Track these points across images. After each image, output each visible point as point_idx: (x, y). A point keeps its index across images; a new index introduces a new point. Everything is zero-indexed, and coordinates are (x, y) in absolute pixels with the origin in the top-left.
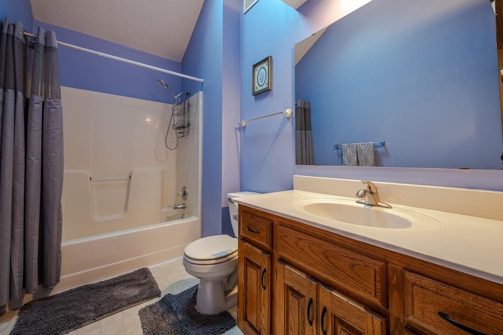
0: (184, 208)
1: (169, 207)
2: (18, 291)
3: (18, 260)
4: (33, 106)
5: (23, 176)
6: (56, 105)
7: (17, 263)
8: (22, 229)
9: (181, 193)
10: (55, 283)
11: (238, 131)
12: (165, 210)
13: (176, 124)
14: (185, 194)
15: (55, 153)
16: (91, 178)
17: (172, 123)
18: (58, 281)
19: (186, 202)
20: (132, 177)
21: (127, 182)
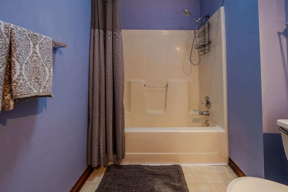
0: (208, 115)
1: (195, 110)
2: (103, 158)
3: (102, 138)
4: (107, 38)
5: (104, 83)
6: (119, 35)
7: (102, 140)
8: (104, 118)
9: (205, 102)
10: (121, 159)
11: (283, 37)
12: (192, 112)
13: (198, 43)
14: (208, 103)
15: (119, 68)
16: (145, 85)
17: (195, 43)
18: (123, 157)
19: (210, 110)
20: (168, 86)
21: (165, 89)
